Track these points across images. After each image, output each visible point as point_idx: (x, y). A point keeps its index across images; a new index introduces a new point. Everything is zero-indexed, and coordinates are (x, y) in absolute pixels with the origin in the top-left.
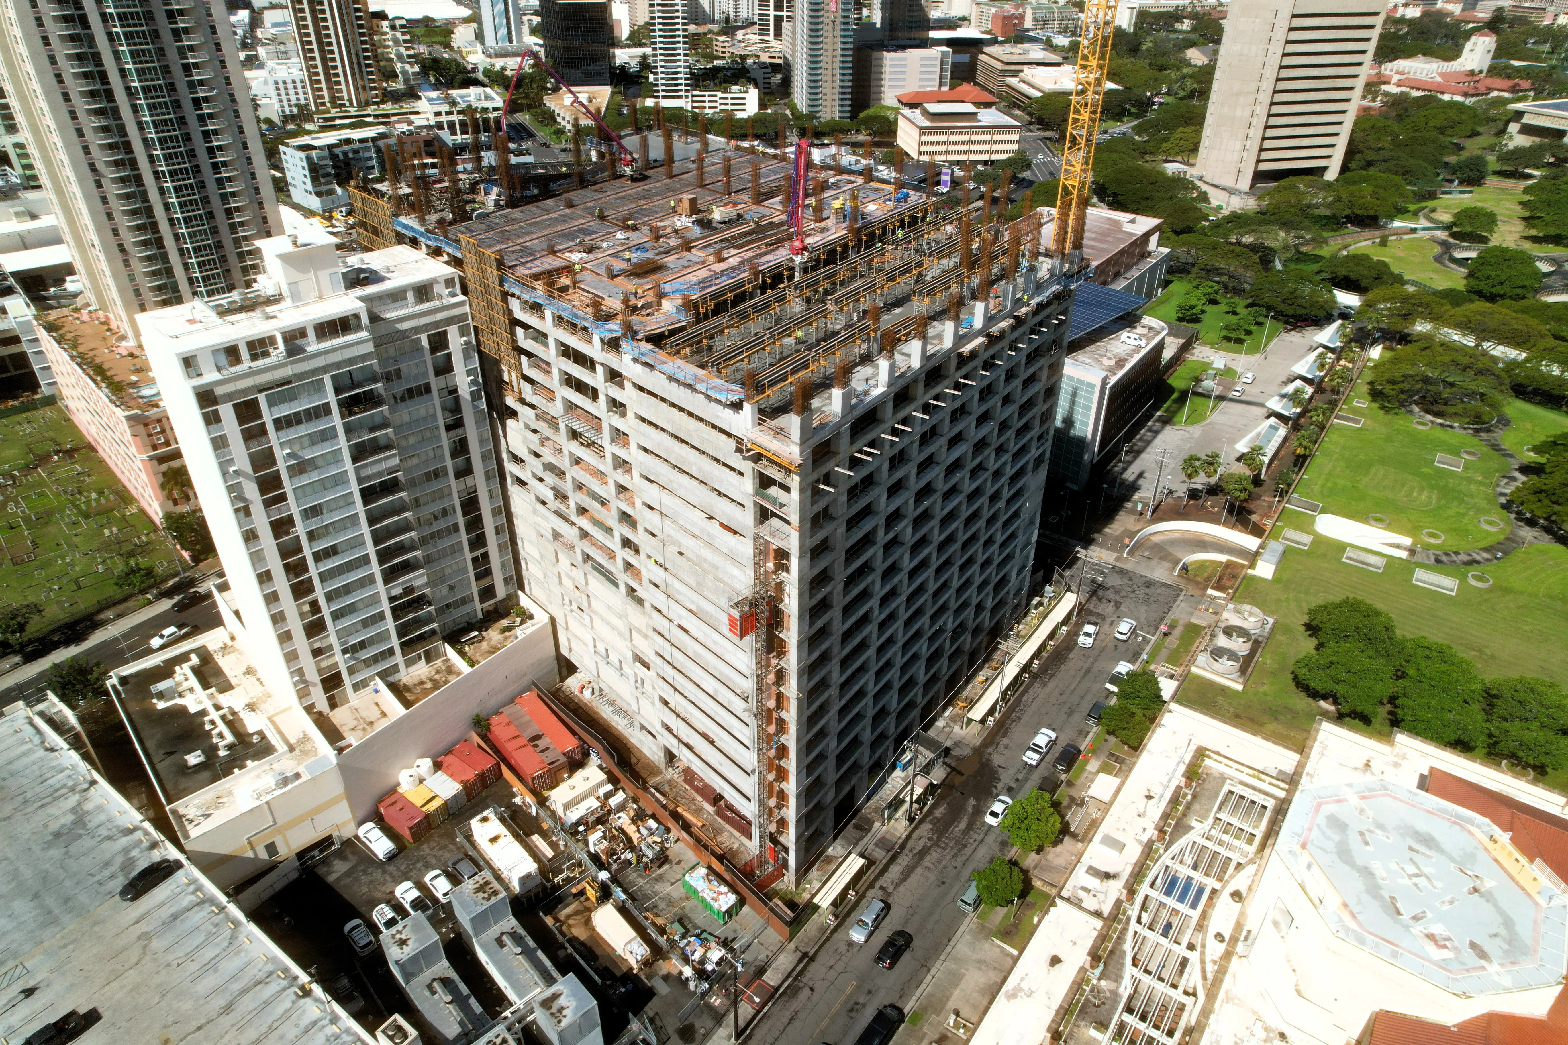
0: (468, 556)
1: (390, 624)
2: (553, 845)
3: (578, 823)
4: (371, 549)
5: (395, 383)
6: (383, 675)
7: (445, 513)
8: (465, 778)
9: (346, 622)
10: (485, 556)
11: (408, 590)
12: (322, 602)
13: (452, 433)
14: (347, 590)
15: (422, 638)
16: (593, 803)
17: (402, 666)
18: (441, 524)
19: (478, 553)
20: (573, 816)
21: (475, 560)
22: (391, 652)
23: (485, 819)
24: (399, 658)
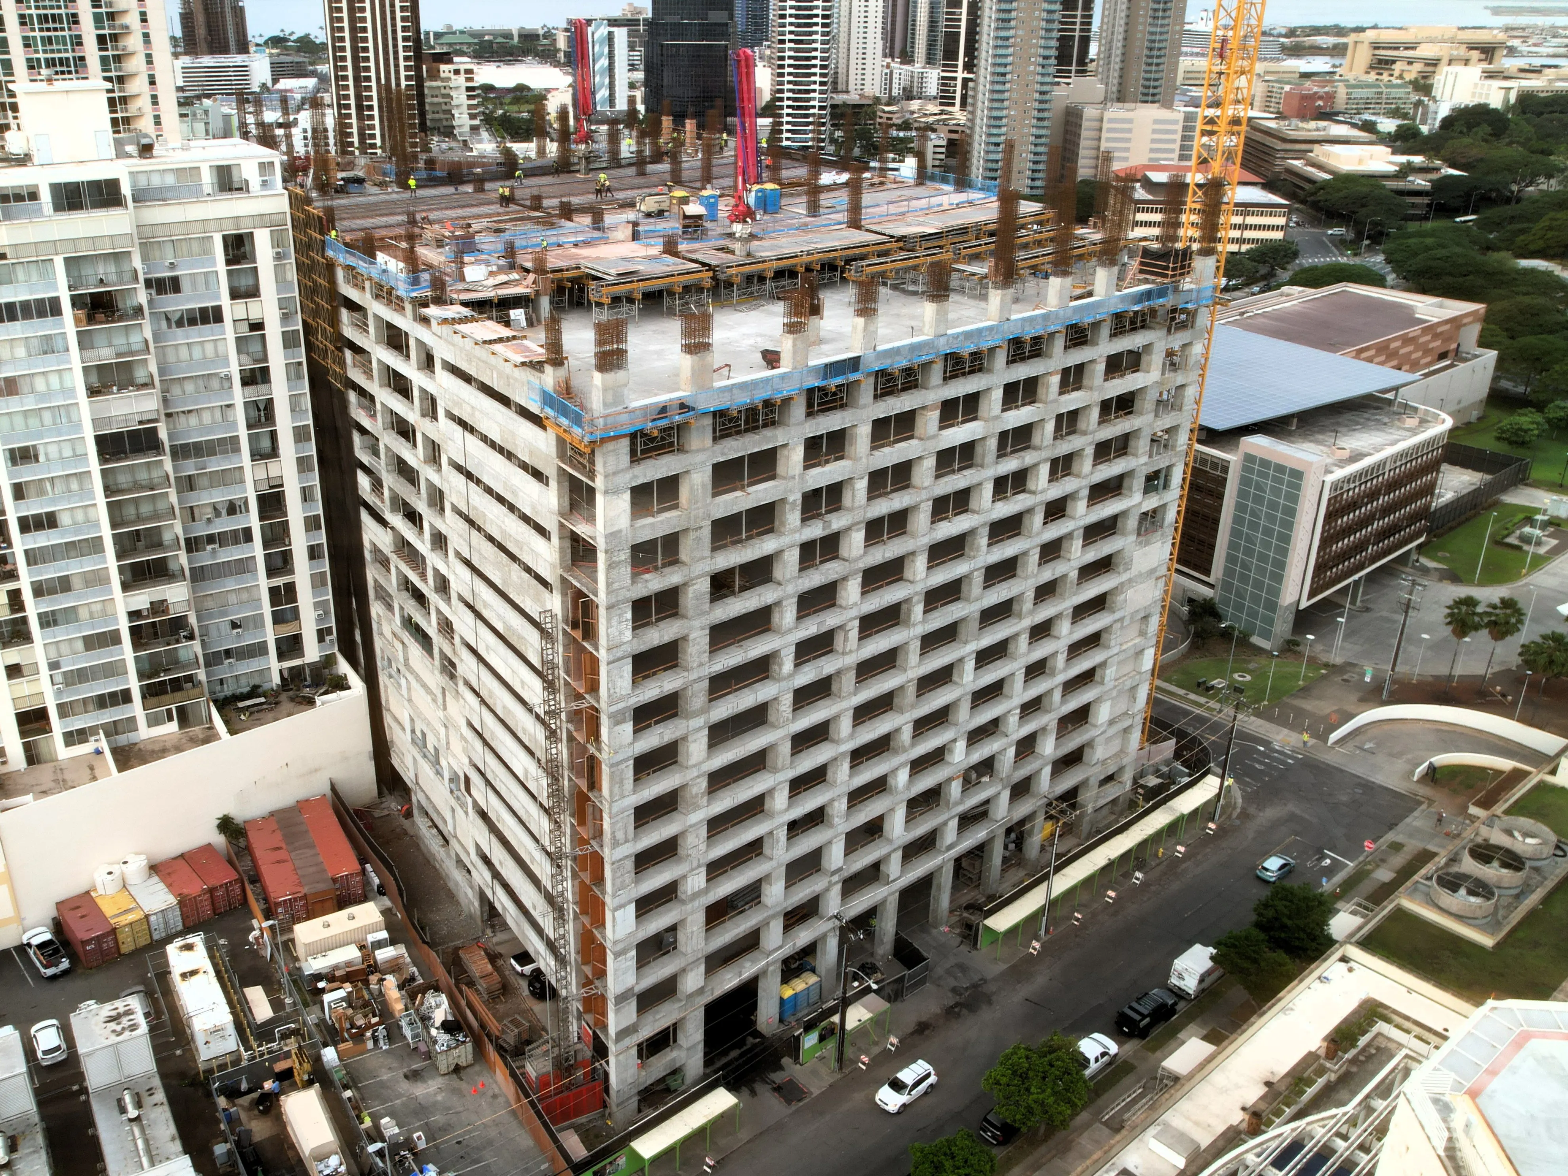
0: (263, 583)
1: (127, 651)
2: (276, 1004)
3: (318, 977)
4: (107, 533)
5: (171, 296)
6: (112, 730)
7: (232, 509)
8: (186, 891)
9: (61, 633)
10: (290, 588)
11: (159, 607)
12: (27, 596)
13: (250, 389)
14: (64, 585)
15: (176, 685)
16: (352, 953)
17: (142, 721)
18: (225, 525)
19: (279, 581)
20: (313, 965)
21: (274, 592)
22: (125, 697)
23: (189, 947)
24: (137, 709)
